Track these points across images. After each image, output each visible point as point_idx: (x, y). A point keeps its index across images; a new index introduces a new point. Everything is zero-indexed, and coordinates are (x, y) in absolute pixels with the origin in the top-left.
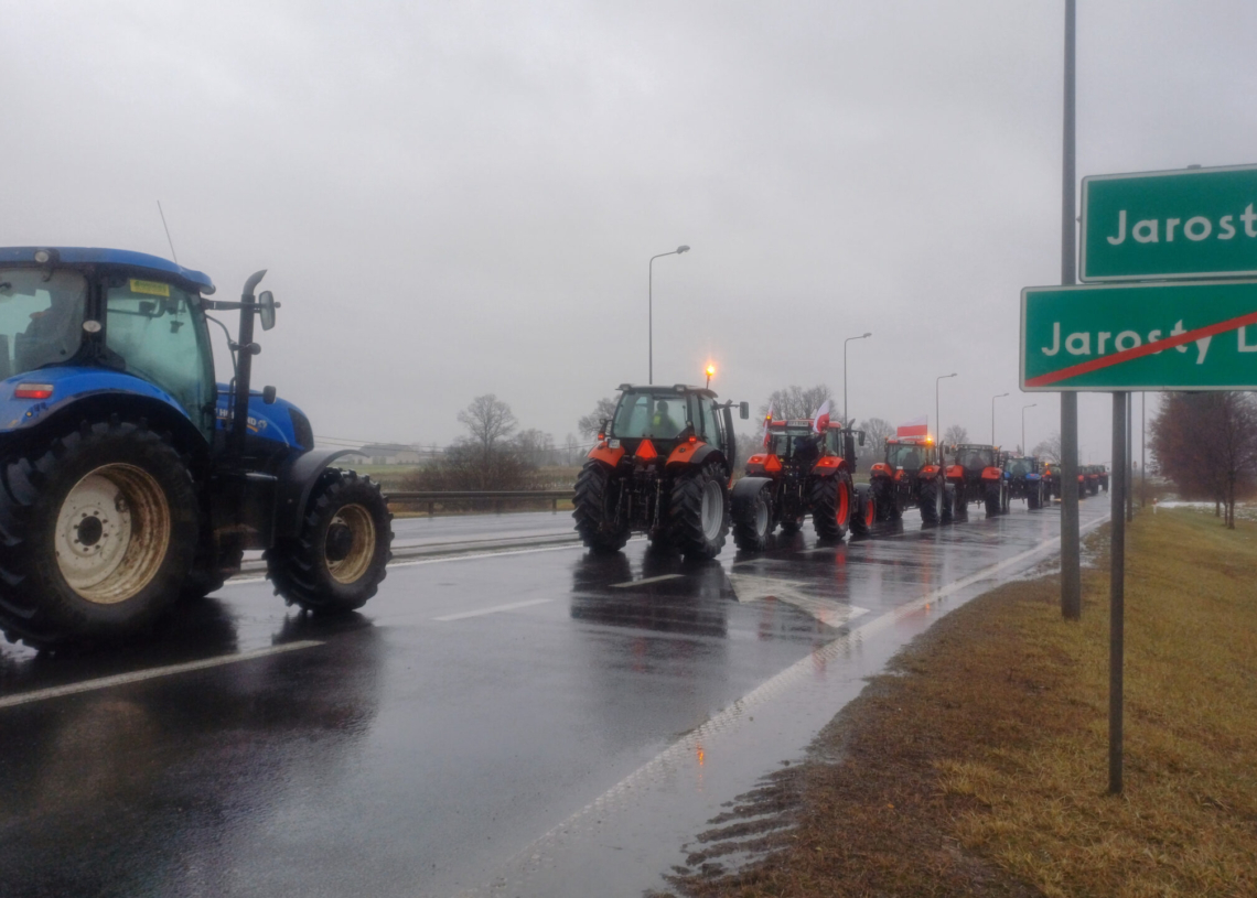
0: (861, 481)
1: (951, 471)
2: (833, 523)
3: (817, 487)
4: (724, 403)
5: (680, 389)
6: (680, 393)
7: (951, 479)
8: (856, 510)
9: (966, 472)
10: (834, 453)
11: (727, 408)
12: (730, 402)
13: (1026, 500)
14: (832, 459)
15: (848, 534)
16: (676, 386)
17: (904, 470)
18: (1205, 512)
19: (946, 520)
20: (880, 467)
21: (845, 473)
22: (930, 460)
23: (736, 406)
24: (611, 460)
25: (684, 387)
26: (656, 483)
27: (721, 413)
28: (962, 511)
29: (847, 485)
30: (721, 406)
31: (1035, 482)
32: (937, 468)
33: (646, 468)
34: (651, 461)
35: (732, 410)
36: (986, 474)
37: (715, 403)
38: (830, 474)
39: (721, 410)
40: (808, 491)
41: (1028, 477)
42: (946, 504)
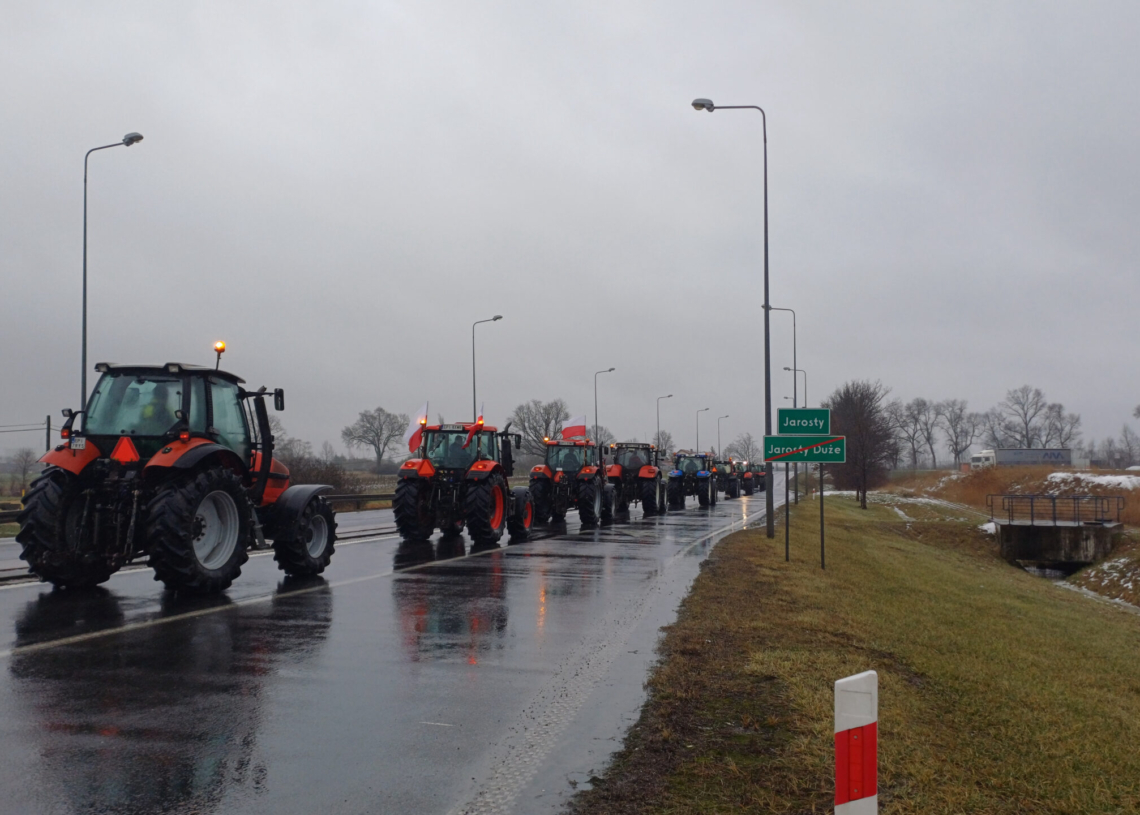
0: (519, 484)
1: (610, 470)
2: (488, 525)
3: (471, 489)
4: (255, 390)
5: (174, 370)
6: (173, 374)
7: (611, 479)
8: (512, 513)
9: (624, 470)
10: (489, 457)
11: (259, 397)
12: (264, 389)
13: (697, 497)
14: (486, 463)
15: (506, 537)
16: (168, 365)
17: (564, 472)
18: (850, 498)
19: (607, 520)
20: (540, 469)
21: (500, 477)
22: (589, 461)
23: (270, 394)
24: (74, 466)
25: (178, 366)
26: (133, 495)
27: (250, 404)
28: (623, 510)
29: (503, 489)
30: (251, 394)
31: (705, 480)
32: (596, 468)
33: (122, 475)
34: (130, 466)
35: (266, 398)
36: (643, 473)
37: (241, 390)
38: (483, 477)
39: (251, 399)
40: (462, 496)
41: (698, 474)
42: (606, 506)
